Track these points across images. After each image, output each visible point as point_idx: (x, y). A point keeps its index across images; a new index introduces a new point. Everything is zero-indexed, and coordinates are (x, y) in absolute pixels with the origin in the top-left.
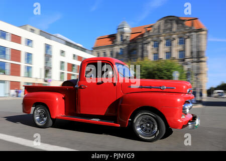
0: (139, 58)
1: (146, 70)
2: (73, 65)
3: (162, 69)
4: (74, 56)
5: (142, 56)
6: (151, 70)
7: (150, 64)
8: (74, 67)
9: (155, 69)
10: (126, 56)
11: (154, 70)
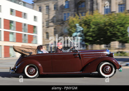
0: (88, 12)
1: (96, 25)
2: (11, 22)
3: (114, 24)
4: (12, 10)
5: (92, 10)
6: (102, 25)
7: (101, 19)
8: (12, 24)
9: (107, 24)
10: (73, 10)
11: (105, 26)
